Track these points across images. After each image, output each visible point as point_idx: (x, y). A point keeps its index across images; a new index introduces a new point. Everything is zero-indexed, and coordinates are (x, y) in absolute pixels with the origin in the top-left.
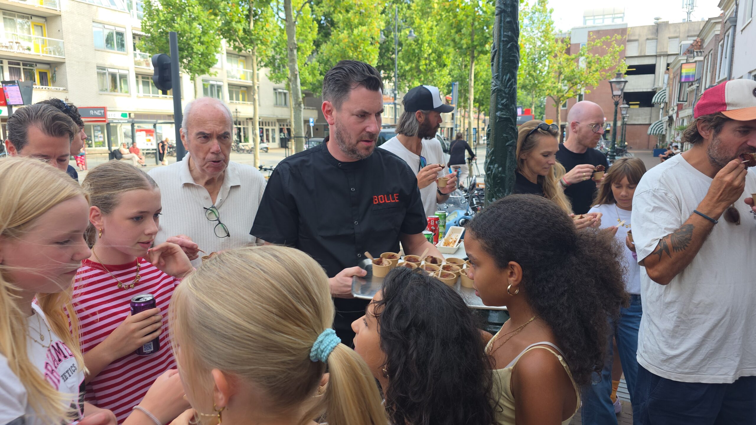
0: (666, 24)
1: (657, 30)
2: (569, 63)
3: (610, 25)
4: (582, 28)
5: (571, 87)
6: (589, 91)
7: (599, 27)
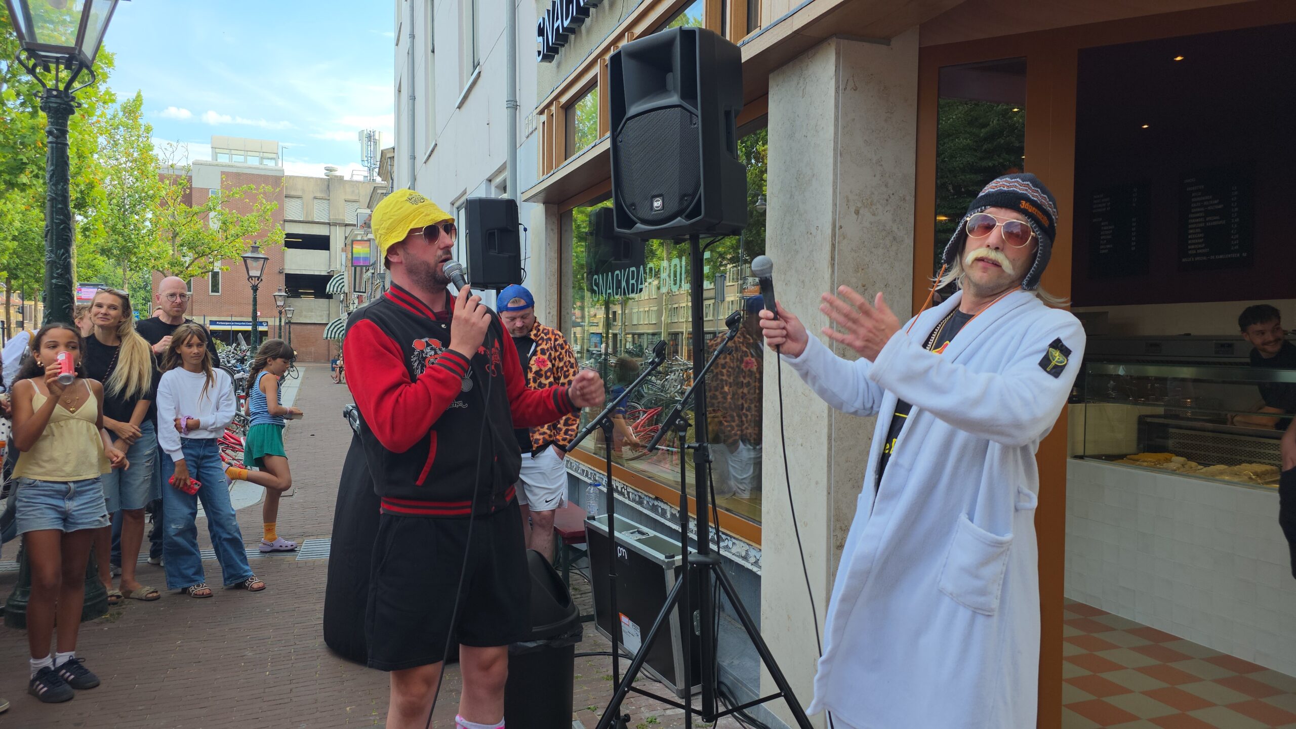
0: (341, 178)
1: (329, 186)
2: (189, 219)
3: (258, 169)
4: (210, 165)
5: (196, 259)
6: (228, 267)
7: (239, 167)
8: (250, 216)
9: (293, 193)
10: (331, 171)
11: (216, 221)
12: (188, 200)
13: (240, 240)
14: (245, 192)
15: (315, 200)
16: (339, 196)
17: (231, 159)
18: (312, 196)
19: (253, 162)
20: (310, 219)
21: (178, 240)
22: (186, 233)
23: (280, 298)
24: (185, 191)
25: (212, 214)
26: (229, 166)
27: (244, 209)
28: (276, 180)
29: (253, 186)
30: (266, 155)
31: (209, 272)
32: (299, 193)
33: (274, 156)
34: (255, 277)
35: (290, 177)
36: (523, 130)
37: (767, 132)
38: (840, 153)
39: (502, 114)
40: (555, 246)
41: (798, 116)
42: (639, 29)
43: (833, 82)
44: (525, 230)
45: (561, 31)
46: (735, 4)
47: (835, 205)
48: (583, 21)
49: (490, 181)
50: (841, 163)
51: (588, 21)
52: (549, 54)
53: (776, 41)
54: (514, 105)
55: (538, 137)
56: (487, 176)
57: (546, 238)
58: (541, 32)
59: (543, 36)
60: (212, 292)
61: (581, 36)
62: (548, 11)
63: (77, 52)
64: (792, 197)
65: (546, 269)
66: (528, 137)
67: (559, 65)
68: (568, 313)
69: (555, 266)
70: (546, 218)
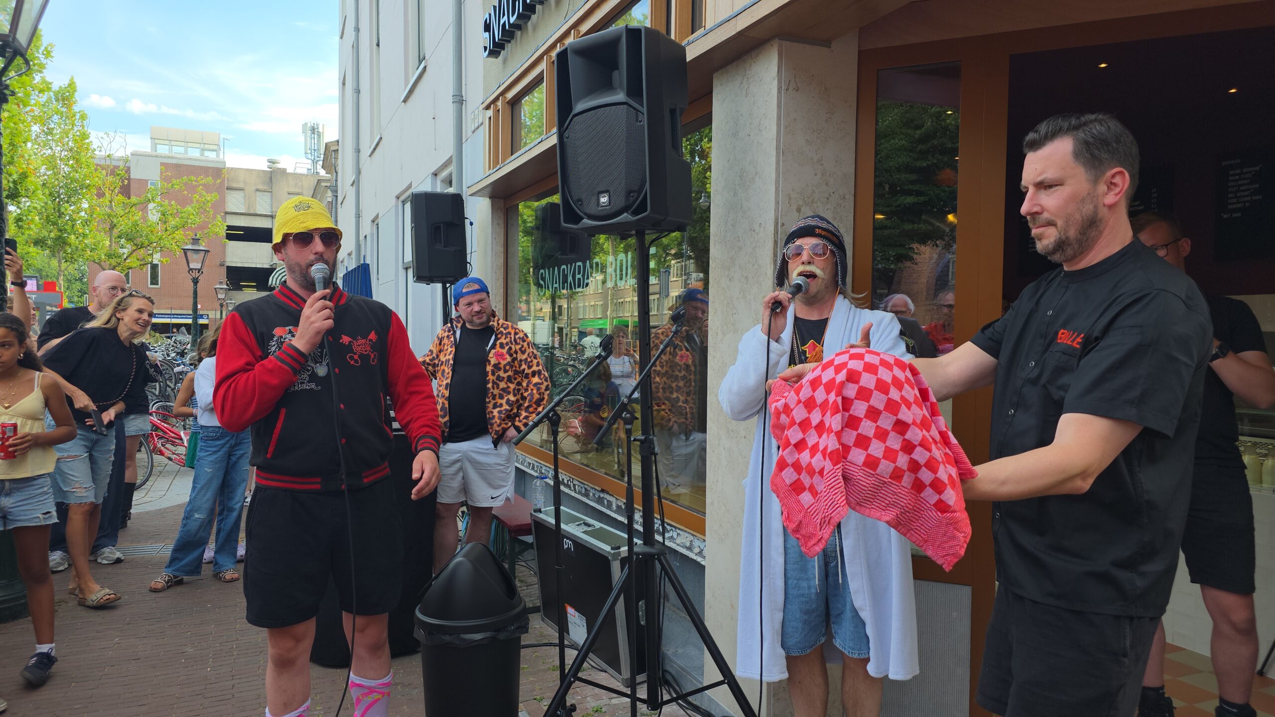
0: (283, 171)
1: (271, 178)
2: (127, 211)
3: (199, 160)
4: (149, 156)
5: (134, 251)
6: (168, 259)
7: (179, 159)
8: (189, 209)
9: (235, 185)
10: (274, 163)
11: (155, 213)
12: (126, 191)
13: (180, 232)
14: (186, 184)
15: (258, 193)
16: (282, 188)
17: (170, 150)
18: (254, 188)
19: (194, 153)
20: (252, 212)
21: (116, 232)
22: (124, 225)
23: (221, 291)
24: (123, 182)
25: (151, 206)
26: (169, 157)
27: (184, 202)
28: (217, 172)
29: (193, 178)
30: (207, 146)
31: (148, 264)
32: (241, 185)
33: (215, 147)
34: (195, 269)
35: (232, 169)
36: (469, 126)
37: (711, 128)
38: (782, 151)
39: (448, 109)
40: (501, 240)
41: (742, 115)
42: (585, 27)
43: (776, 82)
44: (471, 224)
45: (507, 27)
46: (680, 5)
47: (777, 203)
48: (529, 18)
49: (435, 175)
50: (783, 161)
51: (534, 17)
52: (495, 49)
53: (720, 41)
54: (459, 100)
55: (484, 131)
56: (434, 169)
57: (492, 233)
58: (487, 27)
59: (489, 32)
60: (151, 284)
61: (527, 33)
62: (495, 7)
63: (11, 39)
64: (735, 194)
65: (492, 263)
66: (473, 132)
67: (505, 61)
68: (514, 307)
69: (501, 260)
70: (492, 213)
